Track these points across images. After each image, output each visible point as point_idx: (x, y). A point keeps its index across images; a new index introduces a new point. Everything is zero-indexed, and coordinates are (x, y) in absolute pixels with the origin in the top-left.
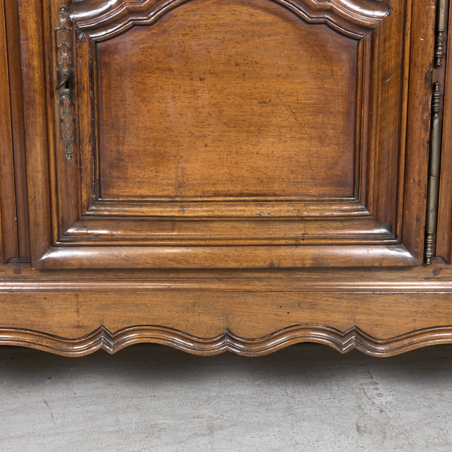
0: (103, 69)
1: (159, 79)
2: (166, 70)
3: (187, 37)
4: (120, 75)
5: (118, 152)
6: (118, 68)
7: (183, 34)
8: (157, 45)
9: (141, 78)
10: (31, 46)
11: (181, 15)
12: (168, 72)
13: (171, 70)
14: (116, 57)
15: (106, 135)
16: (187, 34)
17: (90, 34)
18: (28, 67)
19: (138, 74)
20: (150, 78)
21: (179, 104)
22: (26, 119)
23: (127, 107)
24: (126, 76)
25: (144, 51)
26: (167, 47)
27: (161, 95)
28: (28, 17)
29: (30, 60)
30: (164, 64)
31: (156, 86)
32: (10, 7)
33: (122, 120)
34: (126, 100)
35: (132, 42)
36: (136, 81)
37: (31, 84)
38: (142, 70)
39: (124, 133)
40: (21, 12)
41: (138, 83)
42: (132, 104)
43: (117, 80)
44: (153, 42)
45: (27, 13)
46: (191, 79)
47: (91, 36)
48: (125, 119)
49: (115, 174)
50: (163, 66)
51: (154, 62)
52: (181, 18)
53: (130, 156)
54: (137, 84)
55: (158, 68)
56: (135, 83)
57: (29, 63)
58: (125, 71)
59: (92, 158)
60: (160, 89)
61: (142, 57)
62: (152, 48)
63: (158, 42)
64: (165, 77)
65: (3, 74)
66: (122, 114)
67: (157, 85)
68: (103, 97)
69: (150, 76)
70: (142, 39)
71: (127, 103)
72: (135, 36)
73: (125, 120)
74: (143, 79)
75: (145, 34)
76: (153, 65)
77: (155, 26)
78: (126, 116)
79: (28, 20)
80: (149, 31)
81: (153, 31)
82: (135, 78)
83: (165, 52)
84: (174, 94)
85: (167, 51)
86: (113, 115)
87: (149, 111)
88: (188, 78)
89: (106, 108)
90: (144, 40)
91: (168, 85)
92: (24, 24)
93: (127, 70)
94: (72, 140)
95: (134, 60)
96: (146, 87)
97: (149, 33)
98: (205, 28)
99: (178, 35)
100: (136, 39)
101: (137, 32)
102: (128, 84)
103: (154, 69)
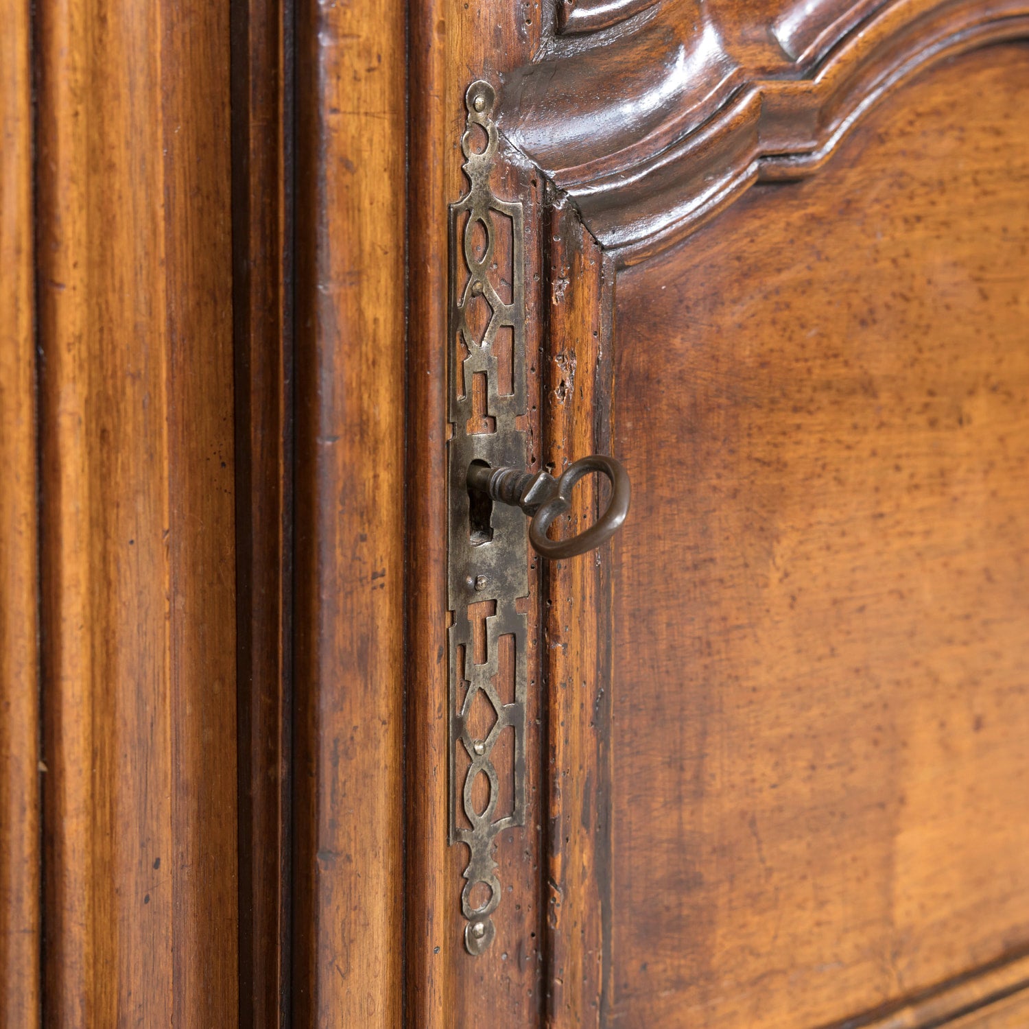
0: (628, 409)
1: (829, 437)
2: (852, 392)
3: (919, 233)
4: (692, 431)
5: (680, 845)
6: (685, 400)
7: (906, 221)
8: (824, 272)
9: (769, 437)
10: (369, 313)
11: (903, 134)
12: (859, 399)
13: (868, 388)
14: (677, 342)
15: (631, 766)
16: (919, 219)
17: (603, 231)
18: (357, 438)
19: (758, 417)
20: (801, 436)
21: (897, 544)
22: (335, 764)
23: (714, 597)
24: (715, 439)
25: (778, 308)
26: (858, 279)
27: (837, 515)
28: (364, 140)
29: (365, 396)
30: (846, 363)
31: (818, 470)
32: (180, 86)
33: (694, 666)
34: (712, 560)
35: (736, 264)
36: (749, 458)
37: (363, 538)
38: (773, 401)
39: (704, 734)
40: (335, 111)
41: (757, 466)
42: (735, 573)
43: (681, 463)
44: (811, 259)
45: (363, 119)
46: (933, 423)
47: (606, 240)
48: (707, 661)
49: (665, 965)
50: (843, 371)
51: (815, 358)
52: (900, 143)
53: (722, 850)
54: (754, 473)
55: (828, 386)
56: (745, 468)
57: (361, 410)
58: (710, 410)
59: (592, 909)
60: (833, 487)
61: (770, 338)
62: (805, 287)
63: (827, 259)
64: (848, 422)
65: (137, 492)
66: (698, 633)
67: (824, 467)
68: (625, 558)
69: (799, 427)
70: (772, 250)
71: (716, 571)
72: (747, 234)
73: (706, 667)
74: (776, 445)
75: (782, 225)
76: (809, 371)
77: (819, 185)
78: (709, 644)
79: (366, 155)
80: (798, 207)
81: (810, 210)
82: (745, 441)
83: (849, 305)
84: (878, 503)
85: (856, 300)
86: (663, 646)
87: (793, 598)
88: (921, 420)
89: (633, 616)
90: (779, 253)
91: (859, 460)
92: (347, 179)
93: (719, 406)
94: (496, 829)
95: (746, 352)
96: (785, 481)
97: (796, 217)
98: (973, 190)
99: (892, 221)
100: (754, 249)
101: (755, 217)
102: (719, 476)
103: (815, 389)
